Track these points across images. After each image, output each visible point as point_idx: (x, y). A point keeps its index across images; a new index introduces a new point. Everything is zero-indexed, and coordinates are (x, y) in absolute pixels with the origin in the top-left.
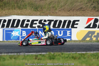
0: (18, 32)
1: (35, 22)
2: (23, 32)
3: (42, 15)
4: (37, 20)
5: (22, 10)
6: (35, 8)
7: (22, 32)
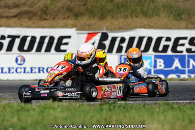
0: (149, 61)
1: (181, 42)
2: (158, 60)
4: (185, 38)
5: (150, 18)
6: (176, 14)
7: (155, 62)
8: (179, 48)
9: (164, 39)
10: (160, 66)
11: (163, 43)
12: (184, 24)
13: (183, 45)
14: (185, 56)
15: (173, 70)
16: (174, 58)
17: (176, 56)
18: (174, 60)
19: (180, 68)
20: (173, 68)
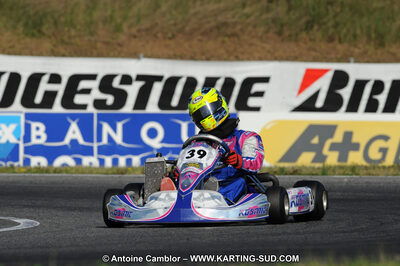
0: (13, 127)
1: (83, 84)
2: (34, 125)
3: (64, 56)
4: (92, 77)
8: (79, 99)
9: (45, 78)
10: (38, 137)
11: (44, 86)
12: (47, 45)
13: (87, 91)
14: (91, 115)
15: (66, 146)
16: (69, 120)
17: (73, 117)
18: (69, 124)
19: (81, 141)
20: (67, 141)
